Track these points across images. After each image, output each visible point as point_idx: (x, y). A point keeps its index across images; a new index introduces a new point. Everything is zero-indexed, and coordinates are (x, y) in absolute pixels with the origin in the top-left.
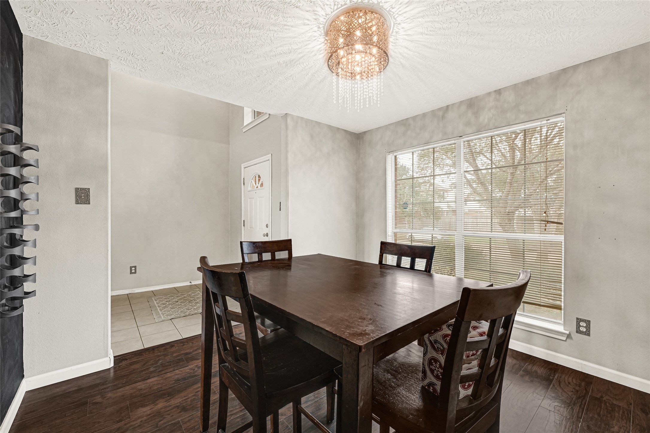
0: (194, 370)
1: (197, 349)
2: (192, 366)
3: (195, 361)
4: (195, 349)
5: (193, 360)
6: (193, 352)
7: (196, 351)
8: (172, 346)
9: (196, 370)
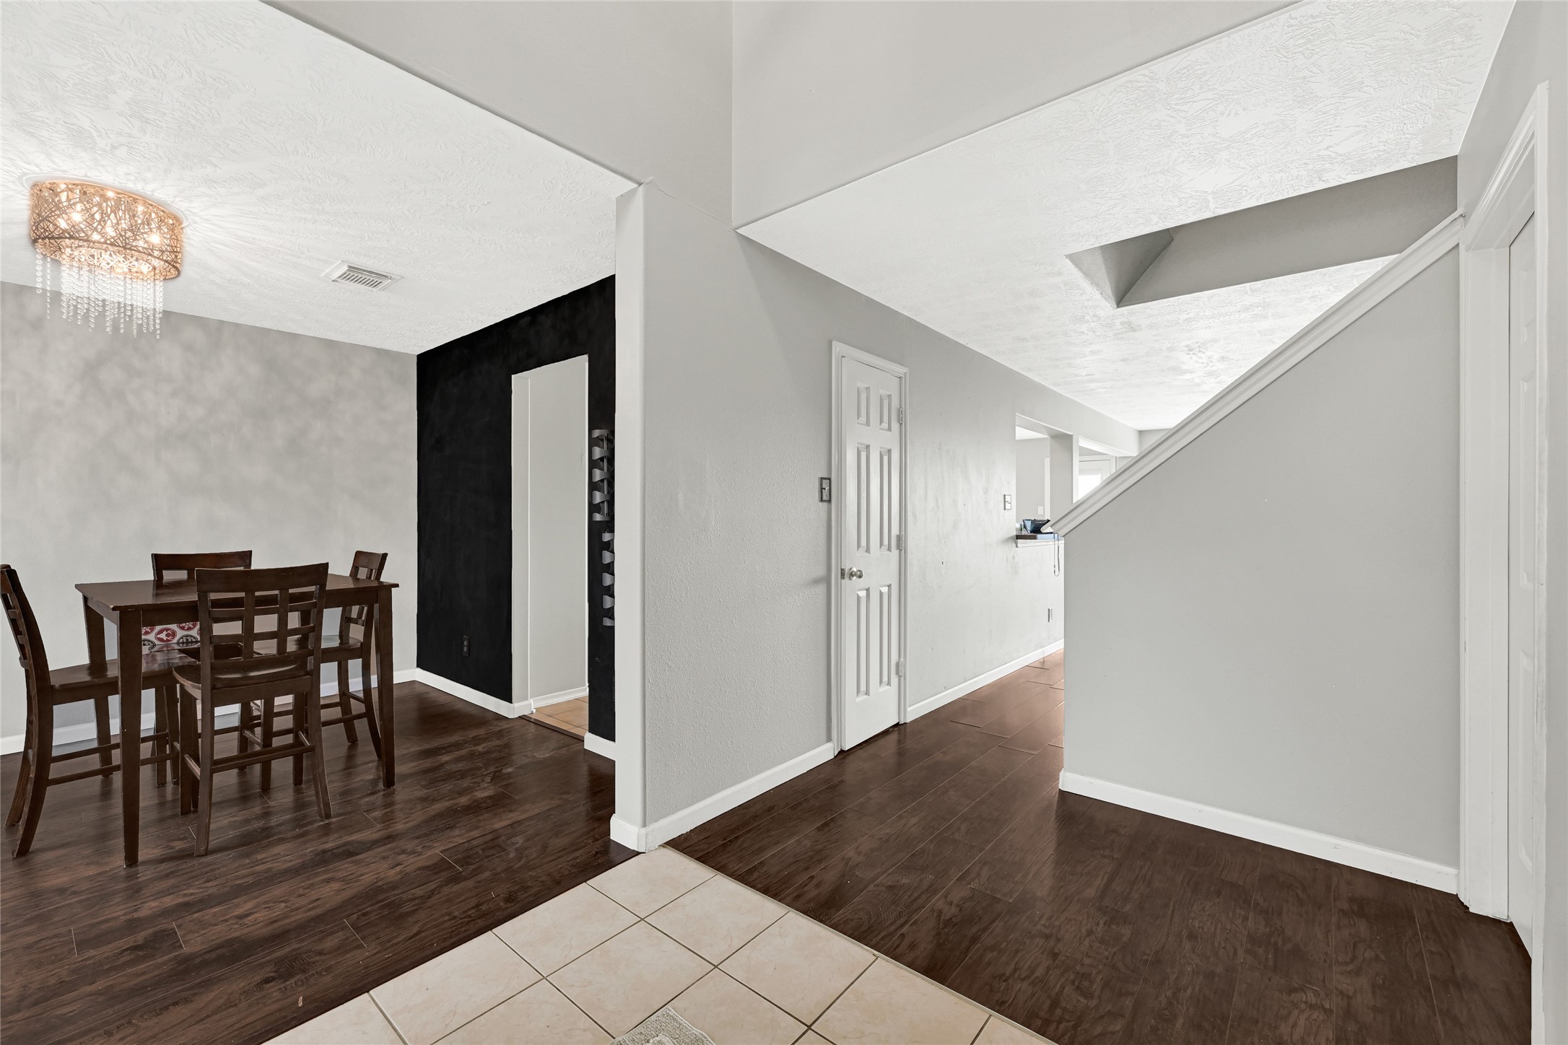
0: (424, 847)
1: (430, 897)
2: (430, 853)
3: (426, 864)
4: (437, 896)
5: (433, 865)
6: (440, 887)
7: (431, 891)
8: (510, 898)
9: (419, 847)
